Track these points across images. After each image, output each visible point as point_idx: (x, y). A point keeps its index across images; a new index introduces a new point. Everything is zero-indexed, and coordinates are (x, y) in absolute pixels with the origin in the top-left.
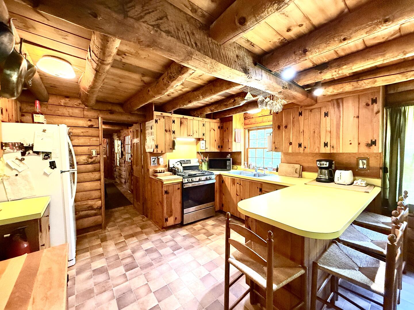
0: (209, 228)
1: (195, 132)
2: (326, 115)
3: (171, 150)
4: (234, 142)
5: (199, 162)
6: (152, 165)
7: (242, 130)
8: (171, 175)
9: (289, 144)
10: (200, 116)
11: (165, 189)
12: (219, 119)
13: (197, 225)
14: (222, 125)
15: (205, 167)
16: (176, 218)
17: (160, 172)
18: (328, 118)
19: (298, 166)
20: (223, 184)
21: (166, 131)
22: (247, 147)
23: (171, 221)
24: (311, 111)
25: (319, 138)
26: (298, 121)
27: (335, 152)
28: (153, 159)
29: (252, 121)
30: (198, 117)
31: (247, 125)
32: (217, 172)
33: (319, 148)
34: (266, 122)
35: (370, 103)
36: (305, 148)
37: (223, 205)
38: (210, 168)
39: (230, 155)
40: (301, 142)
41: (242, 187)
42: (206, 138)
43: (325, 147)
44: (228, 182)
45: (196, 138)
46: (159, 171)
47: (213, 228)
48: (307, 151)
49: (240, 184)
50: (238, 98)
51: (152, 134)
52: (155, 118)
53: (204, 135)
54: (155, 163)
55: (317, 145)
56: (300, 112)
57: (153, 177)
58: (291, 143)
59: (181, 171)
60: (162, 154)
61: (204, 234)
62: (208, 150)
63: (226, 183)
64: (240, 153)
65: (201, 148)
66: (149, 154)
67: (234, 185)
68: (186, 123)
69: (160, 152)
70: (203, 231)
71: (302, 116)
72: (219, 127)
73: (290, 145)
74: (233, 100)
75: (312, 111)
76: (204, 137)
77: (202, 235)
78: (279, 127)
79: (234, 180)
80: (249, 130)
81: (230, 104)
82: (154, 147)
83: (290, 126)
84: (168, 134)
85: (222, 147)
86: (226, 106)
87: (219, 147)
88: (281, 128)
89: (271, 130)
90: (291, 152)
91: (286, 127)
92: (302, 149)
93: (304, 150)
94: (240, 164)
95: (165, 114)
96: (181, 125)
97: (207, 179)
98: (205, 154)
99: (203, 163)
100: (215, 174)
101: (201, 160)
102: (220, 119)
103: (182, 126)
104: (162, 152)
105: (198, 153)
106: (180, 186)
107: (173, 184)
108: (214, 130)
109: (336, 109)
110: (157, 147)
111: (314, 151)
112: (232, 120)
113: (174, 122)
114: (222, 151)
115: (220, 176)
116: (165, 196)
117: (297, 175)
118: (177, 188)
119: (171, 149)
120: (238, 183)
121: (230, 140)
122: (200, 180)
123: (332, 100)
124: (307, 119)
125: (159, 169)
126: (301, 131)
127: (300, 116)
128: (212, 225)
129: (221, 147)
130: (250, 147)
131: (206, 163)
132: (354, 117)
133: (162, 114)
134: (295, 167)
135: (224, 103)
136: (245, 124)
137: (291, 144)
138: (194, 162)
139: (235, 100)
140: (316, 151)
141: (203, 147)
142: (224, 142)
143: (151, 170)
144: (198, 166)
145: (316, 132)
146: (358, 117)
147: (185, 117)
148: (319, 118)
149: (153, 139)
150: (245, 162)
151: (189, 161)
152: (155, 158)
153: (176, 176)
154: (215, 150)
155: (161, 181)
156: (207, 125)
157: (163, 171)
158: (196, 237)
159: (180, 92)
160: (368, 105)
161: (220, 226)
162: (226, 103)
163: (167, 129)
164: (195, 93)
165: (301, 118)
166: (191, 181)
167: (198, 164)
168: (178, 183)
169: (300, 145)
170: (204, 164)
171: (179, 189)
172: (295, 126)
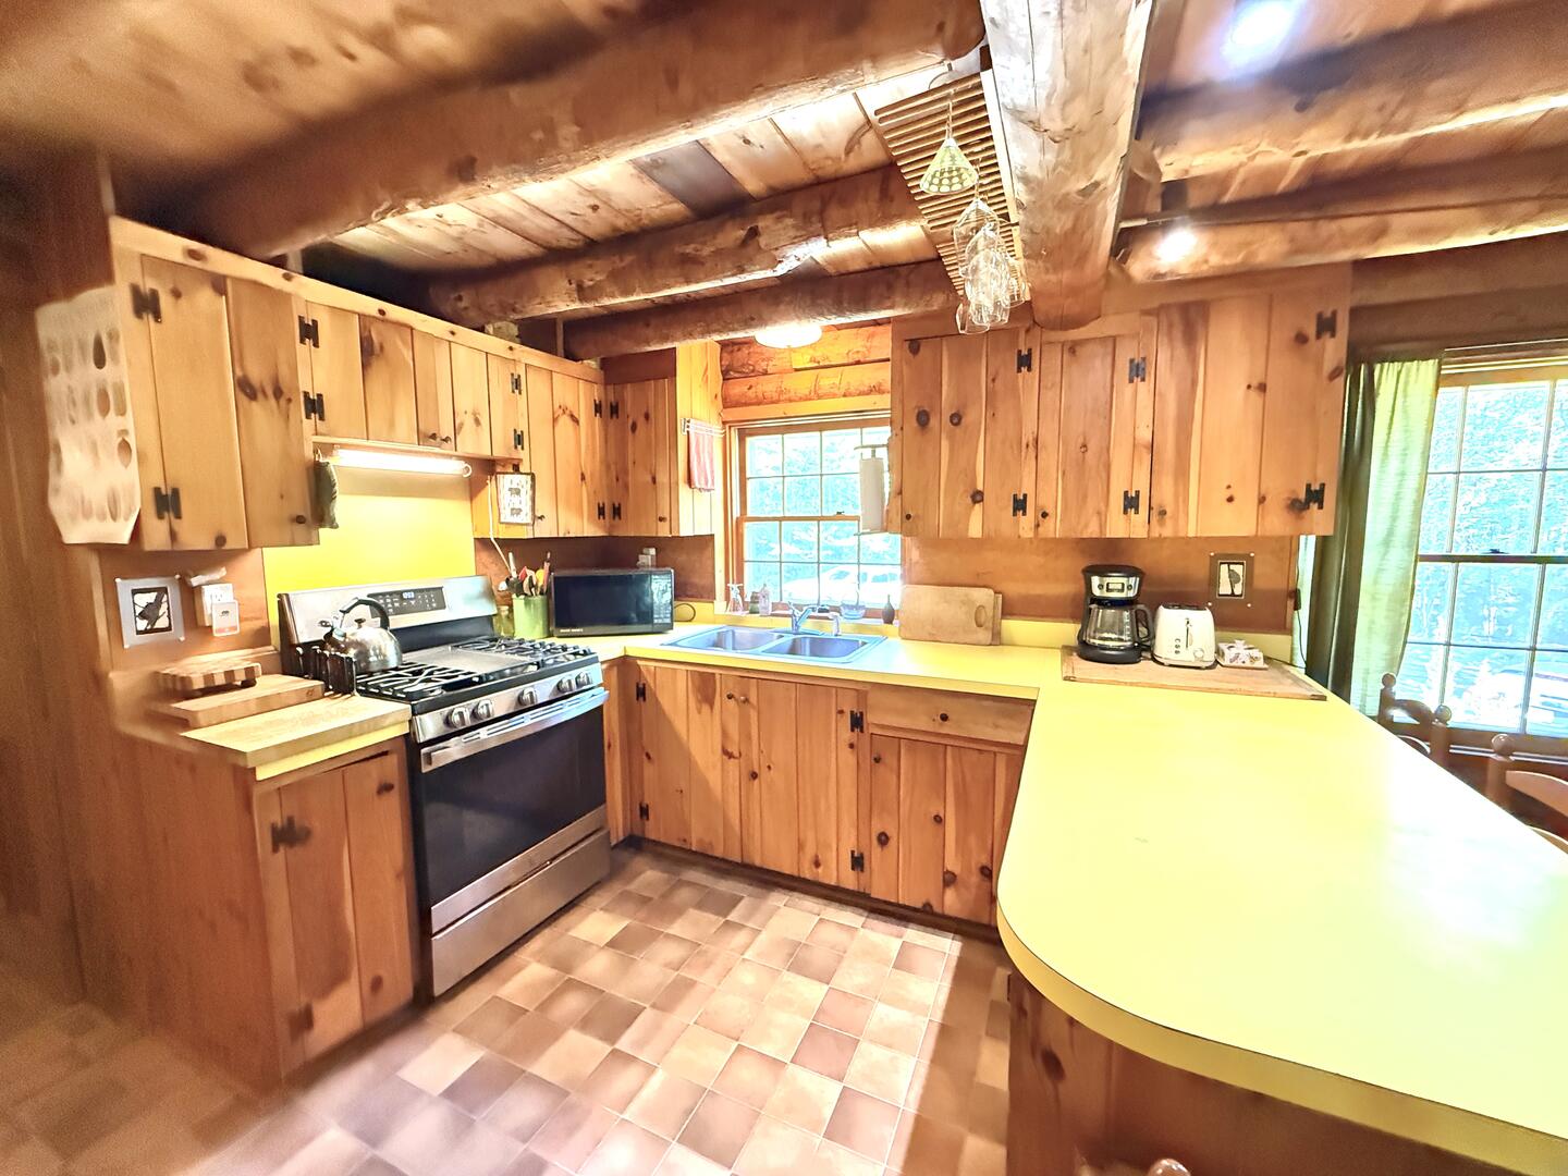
0: (596, 967)
1: (469, 421)
2: (1137, 371)
3: (300, 528)
4: (684, 490)
5: (490, 594)
6: (130, 639)
7: (717, 429)
8: (310, 697)
9: (969, 500)
10: (490, 328)
11: (268, 816)
12: (593, 363)
13: (520, 969)
14: (612, 398)
15: (527, 622)
16: (377, 984)
17: (211, 690)
18: (1144, 389)
19: (983, 596)
20: (647, 706)
21: (246, 388)
22: (736, 513)
23: (338, 1014)
24: (1072, 351)
25: (1104, 475)
26: (1014, 391)
27: (1167, 532)
28: (132, 596)
29: (766, 386)
30: (482, 330)
31: (738, 404)
32: (607, 647)
33: (1102, 516)
34: (834, 396)
35: (1311, 331)
36: (1045, 515)
37: (644, 812)
38: (560, 625)
39: (653, 551)
40: (1027, 488)
41: (754, 715)
42: (536, 456)
43: (1125, 512)
44: (674, 698)
45: (468, 459)
46: (209, 677)
47: (626, 965)
48: (1053, 528)
49: (747, 701)
50: (779, 219)
51: (105, 401)
52: (126, 275)
53: (519, 439)
54: (162, 623)
55: (1092, 504)
56: (1025, 352)
57: (156, 736)
58: (981, 493)
59: (385, 661)
60: (219, 555)
61: (585, 1024)
62: (545, 530)
63: (665, 701)
64: (706, 541)
65: (507, 517)
66: (94, 565)
67: (705, 708)
68: (408, 355)
69: (204, 543)
70: (573, 1003)
71: (1029, 369)
72: (598, 408)
73: (975, 502)
74: (742, 233)
75: (1077, 349)
76: (523, 454)
77: (574, 1038)
78: (923, 419)
79: (705, 683)
80: (743, 435)
81: (718, 253)
82: (136, 501)
83: (976, 414)
84: (262, 413)
85: (617, 511)
86: (689, 266)
87: (601, 512)
88: (933, 422)
89: (882, 434)
90: (980, 535)
91: (956, 419)
92: (1026, 522)
93: (1038, 526)
94: (708, 594)
95: (222, 261)
96: (365, 366)
97: (561, 694)
98: (528, 550)
99: (518, 602)
100: (600, 660)
101: (503, 586)
102: (606, 364)
103: (377, 367)
104: (221, 540)
105: (483, 543)
106: (392, 767)
107: (343, 767)
108: (572, 416)
109: (1180, 351)
110: (167, 502)
111: (1080, 527)
112: (671, 373)
113: (309, 332)
114: (615, 534)
115: (624, 666)
116: (276, 864)
117: (984, 635)
118: (373, 785)
119: (300, 520)
120: (730, 697)
121: (662, 478)
122: (522, 707)
123: (1162, 307)
124: (1053, 385)
125: (203, 664)
126: (1028, 437)
127: (1024, 369)
128: (612, 944)
129: (611, 511)
130: (750, 513)
131: (538, 599)
132: (1249, 387)
133: (192, 254)
134: (973, 602)
135: (679, 249)
136: (728, 403)
137: (977, 497)
138: (464, 601)
139: (754, 233)
140: (1090, 530)
141: (516, 511)
142: (626, 487)
143: (123, 681)
144: (489, 618)
145: (1089, 446)
146: (1262, 388)
147: (396, 312)
148: (1108, 385)
149: (125, 446)
150: (730, 585)
151: (435, 597)
152: (162, 591)
153: (357, 708)
154: (583, 526)
155: (231, 759)
156: (536, 385)
157: (240, 678)
158: (542, 1067)
159: (371, 61)
160: (1301, 339)
161: (654, 936)
162: (689, 249)
163: (257, 373)
164: (517, 94)
165: (1027, 379)
166: (469, 722)
167: (486, 609)
168: (379, 753)
169: (1020, 505)
170: (527, 603)
171: (385, 788)
172: (999, 415)
